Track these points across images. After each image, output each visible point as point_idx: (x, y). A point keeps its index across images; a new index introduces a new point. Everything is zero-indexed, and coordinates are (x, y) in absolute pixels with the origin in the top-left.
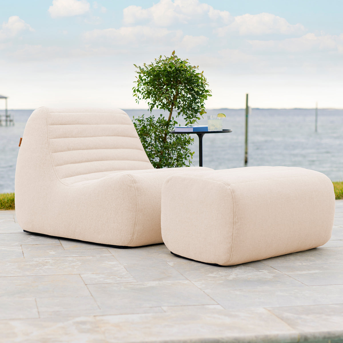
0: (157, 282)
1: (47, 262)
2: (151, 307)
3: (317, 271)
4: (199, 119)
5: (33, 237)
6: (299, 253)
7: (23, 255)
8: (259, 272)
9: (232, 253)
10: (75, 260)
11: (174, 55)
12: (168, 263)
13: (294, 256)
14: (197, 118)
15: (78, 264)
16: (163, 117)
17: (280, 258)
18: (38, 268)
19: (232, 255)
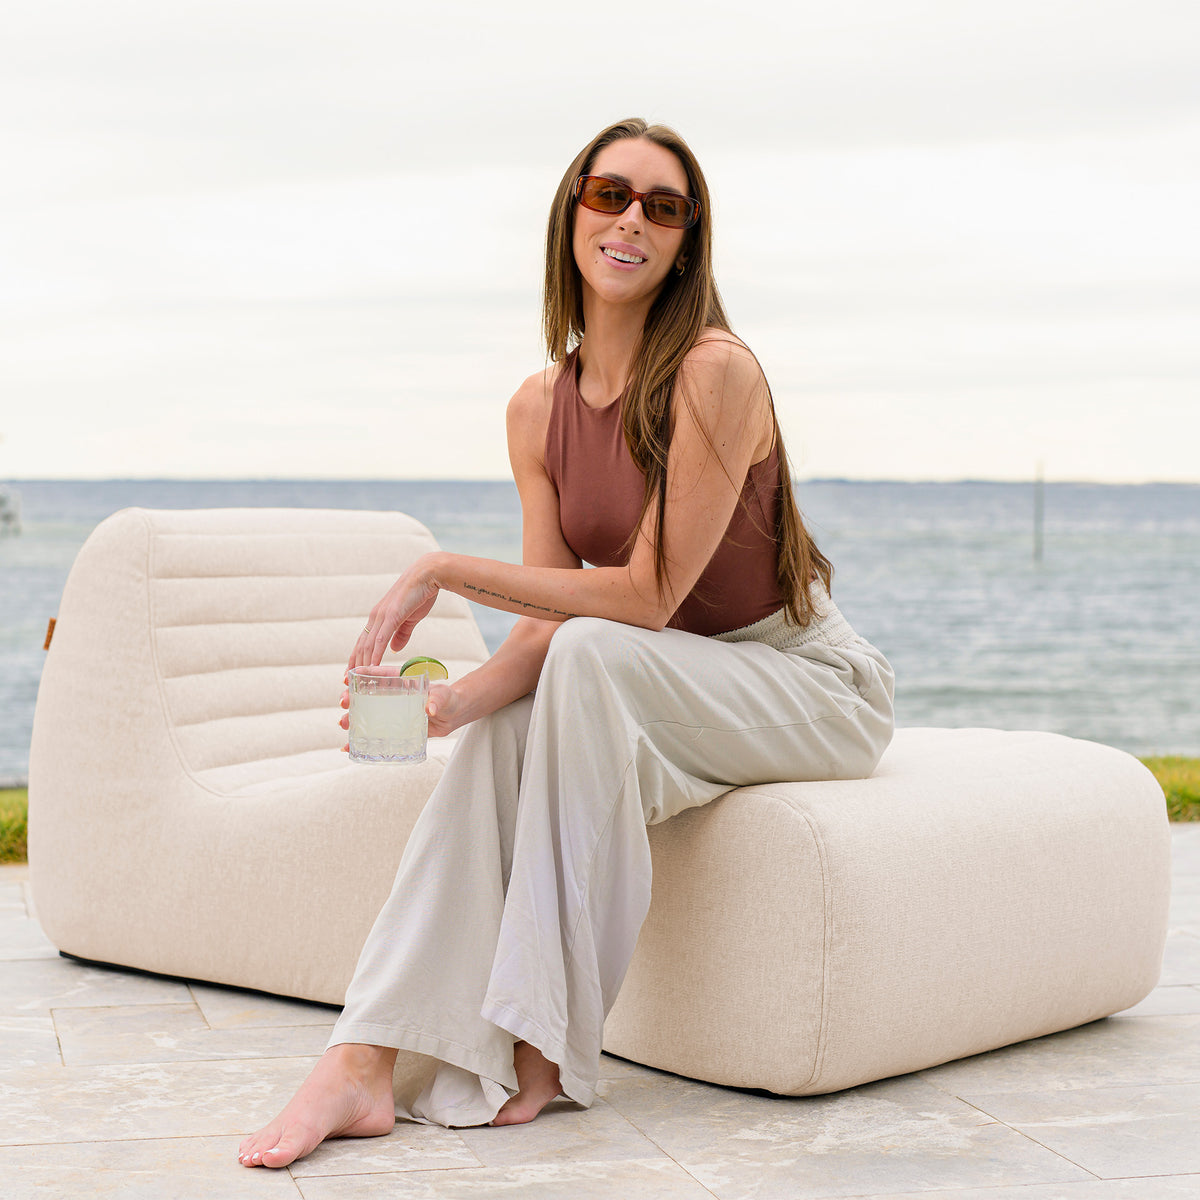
0: (555, 1167)
1: (146, 1083)
3: (1124, 1117)
5: (93, 975)
6: (1051, 1041)
7: (61, 1054)
8: (918, 1122)
9: (820, 1055)
10: (249, 1070)
13: (1036, 1051)
15: (261, 1088)
17: (986, 1062)
18: (115, 1109)
19: (818, 1063)
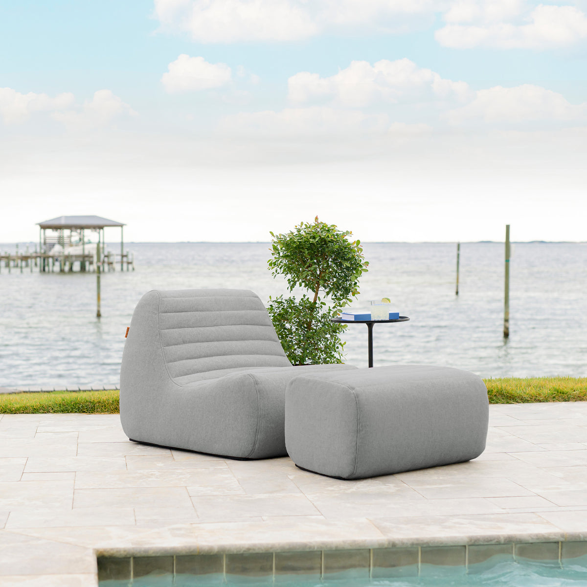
0: (268, 495)
1: (152, 474)
2: (252, 517)
3: (448, 485)
4: (351, 301)
5: (140, 447)
7: (127, 467)
10: (184, 472)
11: (318, 222)
12: (289, 476)
14: (348, 299)
15: (187, 476)
16: (306, 298)
